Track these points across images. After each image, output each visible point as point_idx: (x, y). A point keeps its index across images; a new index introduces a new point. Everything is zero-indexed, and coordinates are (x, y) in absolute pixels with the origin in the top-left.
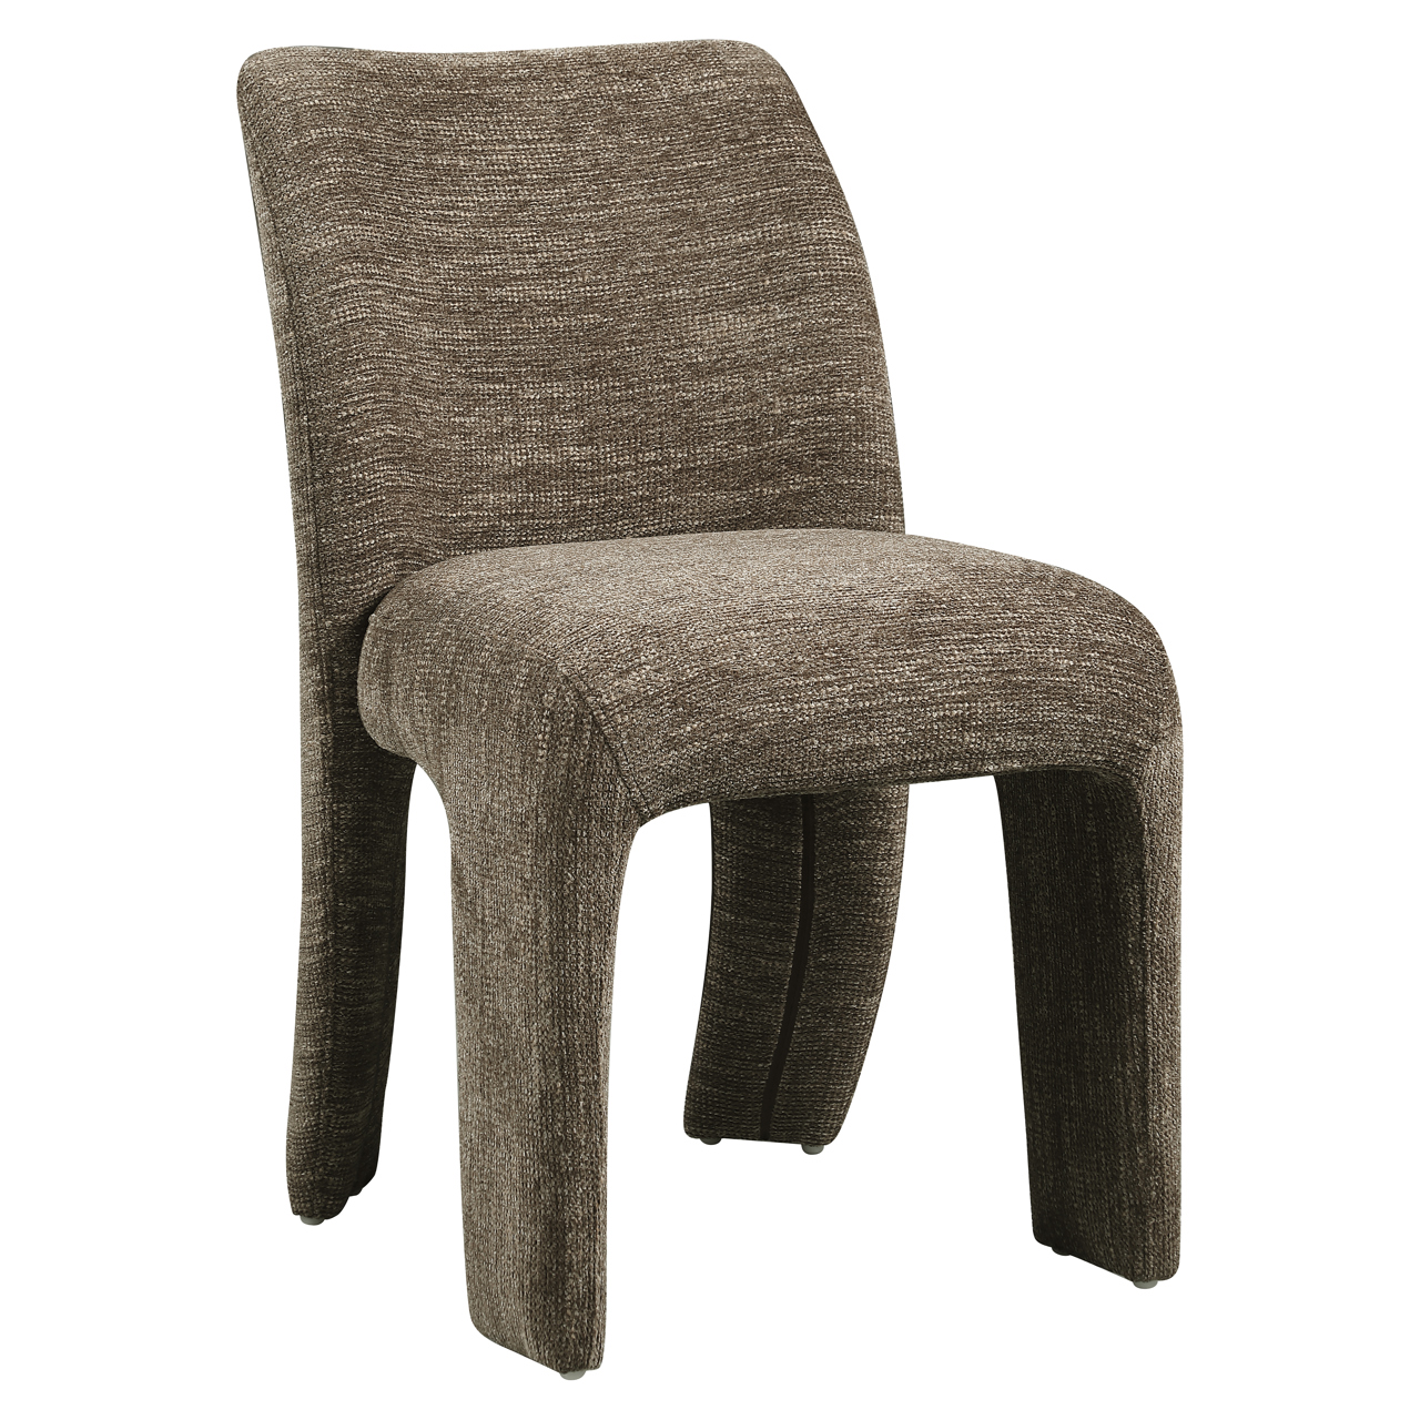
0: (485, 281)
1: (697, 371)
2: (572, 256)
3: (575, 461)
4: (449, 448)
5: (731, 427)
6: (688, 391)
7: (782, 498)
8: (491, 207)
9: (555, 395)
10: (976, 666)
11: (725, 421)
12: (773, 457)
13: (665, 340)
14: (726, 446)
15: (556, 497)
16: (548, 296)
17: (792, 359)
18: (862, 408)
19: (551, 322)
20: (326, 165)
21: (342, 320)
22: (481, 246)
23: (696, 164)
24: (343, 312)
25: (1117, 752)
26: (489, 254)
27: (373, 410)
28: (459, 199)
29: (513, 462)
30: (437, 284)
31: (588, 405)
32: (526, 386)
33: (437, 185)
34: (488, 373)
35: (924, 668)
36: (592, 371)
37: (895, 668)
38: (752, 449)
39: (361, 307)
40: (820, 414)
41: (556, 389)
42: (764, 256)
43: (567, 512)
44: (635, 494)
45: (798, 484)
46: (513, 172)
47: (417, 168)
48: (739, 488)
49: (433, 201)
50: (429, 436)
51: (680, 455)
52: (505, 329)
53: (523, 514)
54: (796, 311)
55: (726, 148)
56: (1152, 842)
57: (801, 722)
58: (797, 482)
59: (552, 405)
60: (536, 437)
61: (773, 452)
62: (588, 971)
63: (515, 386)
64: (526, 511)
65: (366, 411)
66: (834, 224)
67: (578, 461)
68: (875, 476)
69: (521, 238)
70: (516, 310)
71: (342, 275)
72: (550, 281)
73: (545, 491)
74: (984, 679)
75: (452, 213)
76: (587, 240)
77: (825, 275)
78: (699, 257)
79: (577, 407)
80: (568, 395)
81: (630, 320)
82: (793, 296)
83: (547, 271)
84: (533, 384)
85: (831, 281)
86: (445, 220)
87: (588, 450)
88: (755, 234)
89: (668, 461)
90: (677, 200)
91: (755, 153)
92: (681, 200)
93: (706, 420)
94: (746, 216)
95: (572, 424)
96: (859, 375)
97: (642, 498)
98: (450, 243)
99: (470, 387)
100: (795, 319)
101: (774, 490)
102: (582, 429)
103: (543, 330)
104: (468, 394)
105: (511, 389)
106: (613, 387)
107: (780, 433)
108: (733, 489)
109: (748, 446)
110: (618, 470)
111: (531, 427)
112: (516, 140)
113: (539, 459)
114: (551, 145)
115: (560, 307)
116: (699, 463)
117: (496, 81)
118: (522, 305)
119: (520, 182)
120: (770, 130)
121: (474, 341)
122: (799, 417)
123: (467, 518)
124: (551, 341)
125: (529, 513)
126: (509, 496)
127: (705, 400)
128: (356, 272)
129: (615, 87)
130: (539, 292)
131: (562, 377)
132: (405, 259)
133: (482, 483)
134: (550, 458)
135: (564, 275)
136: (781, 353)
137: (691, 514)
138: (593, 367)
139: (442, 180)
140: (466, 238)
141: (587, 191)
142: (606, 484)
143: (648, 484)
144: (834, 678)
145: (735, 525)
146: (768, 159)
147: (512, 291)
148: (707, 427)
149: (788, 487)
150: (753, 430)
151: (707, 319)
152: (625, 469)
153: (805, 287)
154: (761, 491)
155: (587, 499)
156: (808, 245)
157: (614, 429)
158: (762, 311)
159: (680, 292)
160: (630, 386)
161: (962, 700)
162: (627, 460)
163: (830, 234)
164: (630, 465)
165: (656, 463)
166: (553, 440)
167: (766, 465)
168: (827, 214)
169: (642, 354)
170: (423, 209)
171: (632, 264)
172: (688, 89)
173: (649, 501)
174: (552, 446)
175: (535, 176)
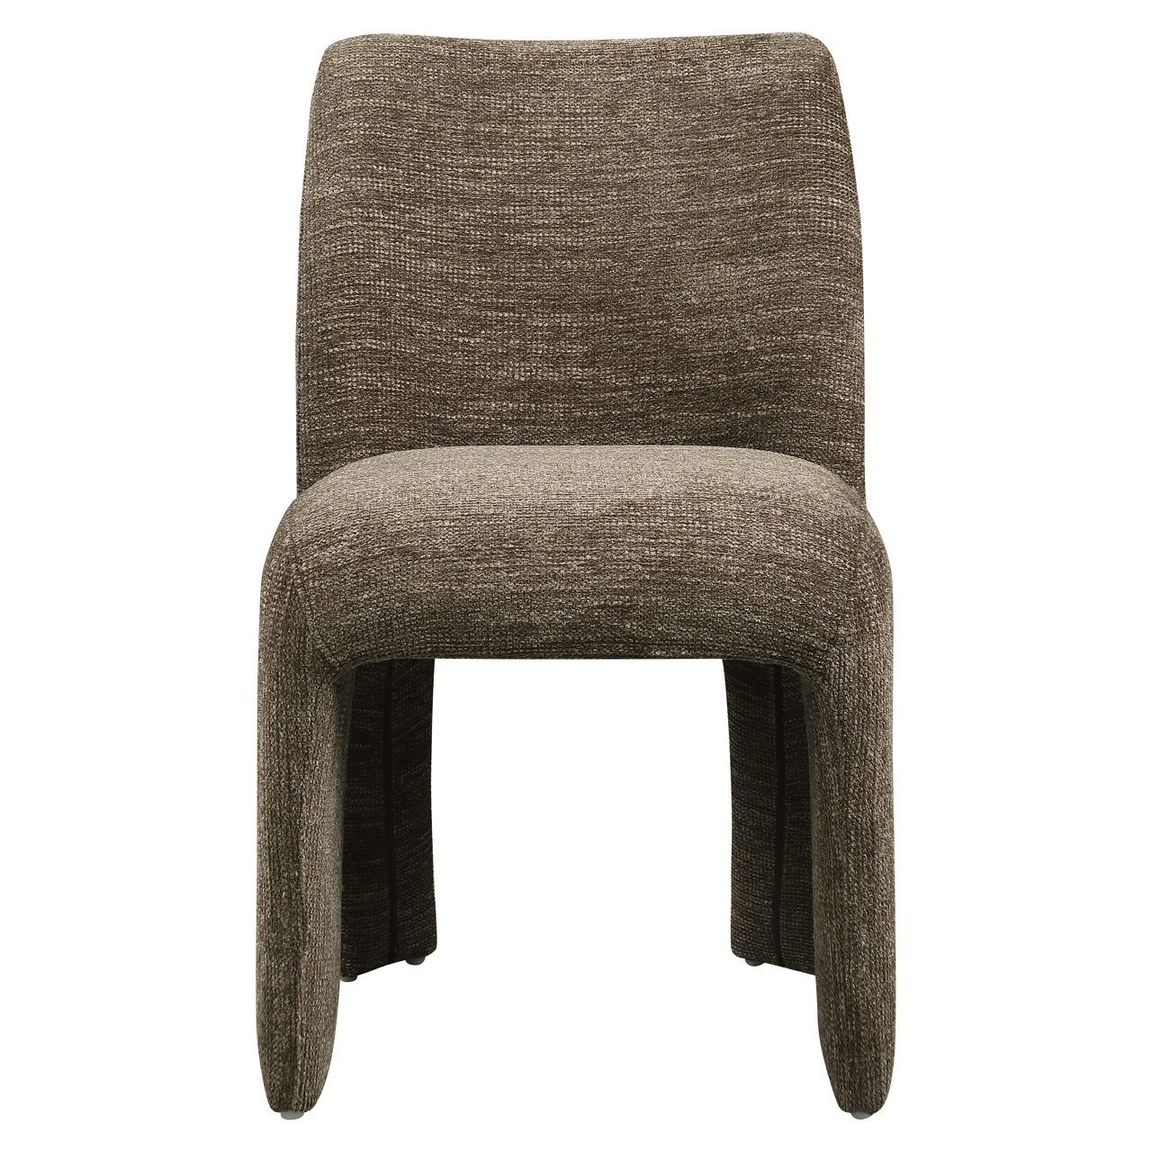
0: (507, 228)
1: (691, 311)
2: (594, 210)
3: (578, 380)
4: (450, 362)
5: (714, 359)
6: (681, 327)
7: (752, 421)
8: (525, 168)
9: (563, 324)
10: (644, 566)
11: (710, 353)
12: (745, 387)
13: (665, 283)
14: (710, 375)
15: (558, 409)
16: (566, 242)
17: (767, 305)
18: (819, 349)
19: (566, 263)
20: (351, 129)
21: (333, 253)
22: (507, 199)
23: (717, 137)
24: (335, 247)
25: (793, 650)
26: (515, 206)
27: (350, 327)
28: (494, 159)
29: (517, 377)
30: (454, 228)
31: (593, 334)
32: (535, 315)
33: (473, 148)
34: (498, 303)
35: (593, 563)
36: (599, 306)
37: (563, 561)
38: (730, 378)
39: (353, 244)
40: (784, 351)
41: (564, 320)
42: (756, 216)
43: (567, 422)
44: (630, 410)
45: (764, 410)
46: (553, 139)
47: (455, 134)
48: (719, 411)
49: (466, 161)
50: (424, 351)
51: (670, 380)
52: (520, 268)
53: (525, 420)
54: (776, 263)
55: (744, 124)
56: (843, 732)
57: (467, 599)
58: (763, 410)
59: (558, 333)
60: (540, 357)
61: (746, 382)
62: (289, 787)
63: (524, 315)
64: (527, 418)
65: (343, 328)
66: (820, 191)
67: (580, 380)
68: (825, 408)
69: (549, 194)
70: (533, 253)
71: (341, 218)
72: (569, 230)
73: (546, 403)
74: (648, 577)
75: (483, 172)
76: (609, 198)
77: (802, 235)
78: (704, 215)
79: (582, 336)
80: (575, 325)
81: (638, 266)
82: (774, 252)
83: (567, 222)
84: (542, 314)
85: (807, 240)
86: (476, 177)
87: (590, 371)
88: (752, 197)
89: (660, 384)
90: (694, 167)
91: (767, 129)
92: (697, 167)
93: (694, 351)
94: (748, 182)
95: (577, 349)
96: (820, 321)
97: (637, 414)
98: (475, 195)
99: (478, 314)
100: (774, 270)
101: (746, 414)
102: (586, 353)
103: (558, 271)
104: (475, 319)
105: (520, 318)
106: (616, 320)
107: (752, 367)
108: (714, 411)
109: (727, 375)
110: (616, 389)
111: (537, 349)
112: (564, 113)
113: (542, 376)
114: (596, 118)
115: (575, 252)
116: (686, 388)
117: (563, 64)
118: (540, 249)
119: (559, 148)
120: (786, 110)
121: (486, 276)
122: (766, 354)
123: (469, 420)
124: (563, 280)
125: (530, 420)
126: (511, 405)
127: (694, 335)
128: (354, 215)
129: (669, 72)
130: (559, 239)
131: (569, 309)
132: (420, 207)
133: (483, 393)
134: (554, 376)
135: (584, 225)
136: (758, 299)
137: (680, 430)
138: (600, 302)
139: (479, 144)
140: (492, 192)
141: (618, 157)
142: (605, 401)
143: (642, 402)
144: (505, 565)
145: (716, 442)
146: (777, 135)
147: (532, 237)
148: (695, 358)
149: (757, 413)
150: (731, 361)
151: (703, 267)
152: (622, 389)
153: (784, 244)
154: (736, 414)
155: (587, 412)
156: (793, 208)
157: (614, 355)
158: (748, 263)
159: (684, 243)
160: (632, 320)
161: (624, 592)
162: (625, 382)
163: (815, 199)
164: (625, 386)
165: (649, 385)
166: (557, 361)
167: (741, 392)
168: (815, 183)
169: (644, 294)
170: (452, 167)
171: (646, 219)
172: (730, 74)
173: (643, 417)
174: (556, 366)
175: (573, 144)
